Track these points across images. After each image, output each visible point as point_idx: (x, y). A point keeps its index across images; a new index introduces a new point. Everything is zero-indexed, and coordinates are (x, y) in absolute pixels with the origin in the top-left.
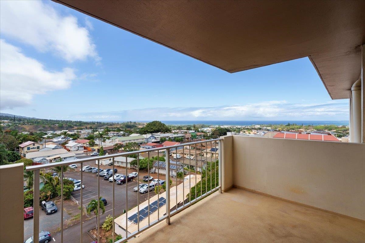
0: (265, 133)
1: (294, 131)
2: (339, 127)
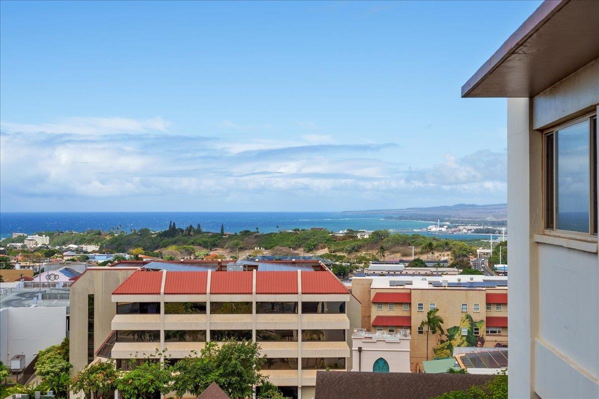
0: (75, 277)
1: (192, 257)
2: (337, 235)
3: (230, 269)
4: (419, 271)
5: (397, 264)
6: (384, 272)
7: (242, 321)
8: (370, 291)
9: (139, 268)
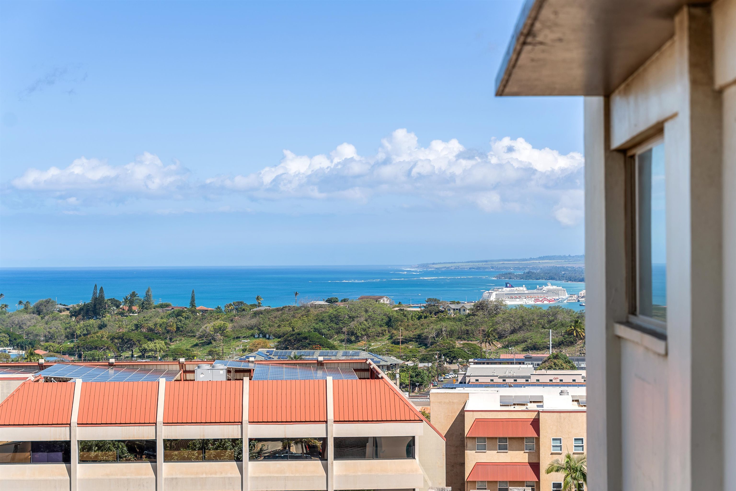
2: (409, 309)
3: (202, 376)
4: (560, 377)
5: (520, 363)
6: (496, 380)
7: (223, 475)
8: (463, 416)
9: (31, 376)
